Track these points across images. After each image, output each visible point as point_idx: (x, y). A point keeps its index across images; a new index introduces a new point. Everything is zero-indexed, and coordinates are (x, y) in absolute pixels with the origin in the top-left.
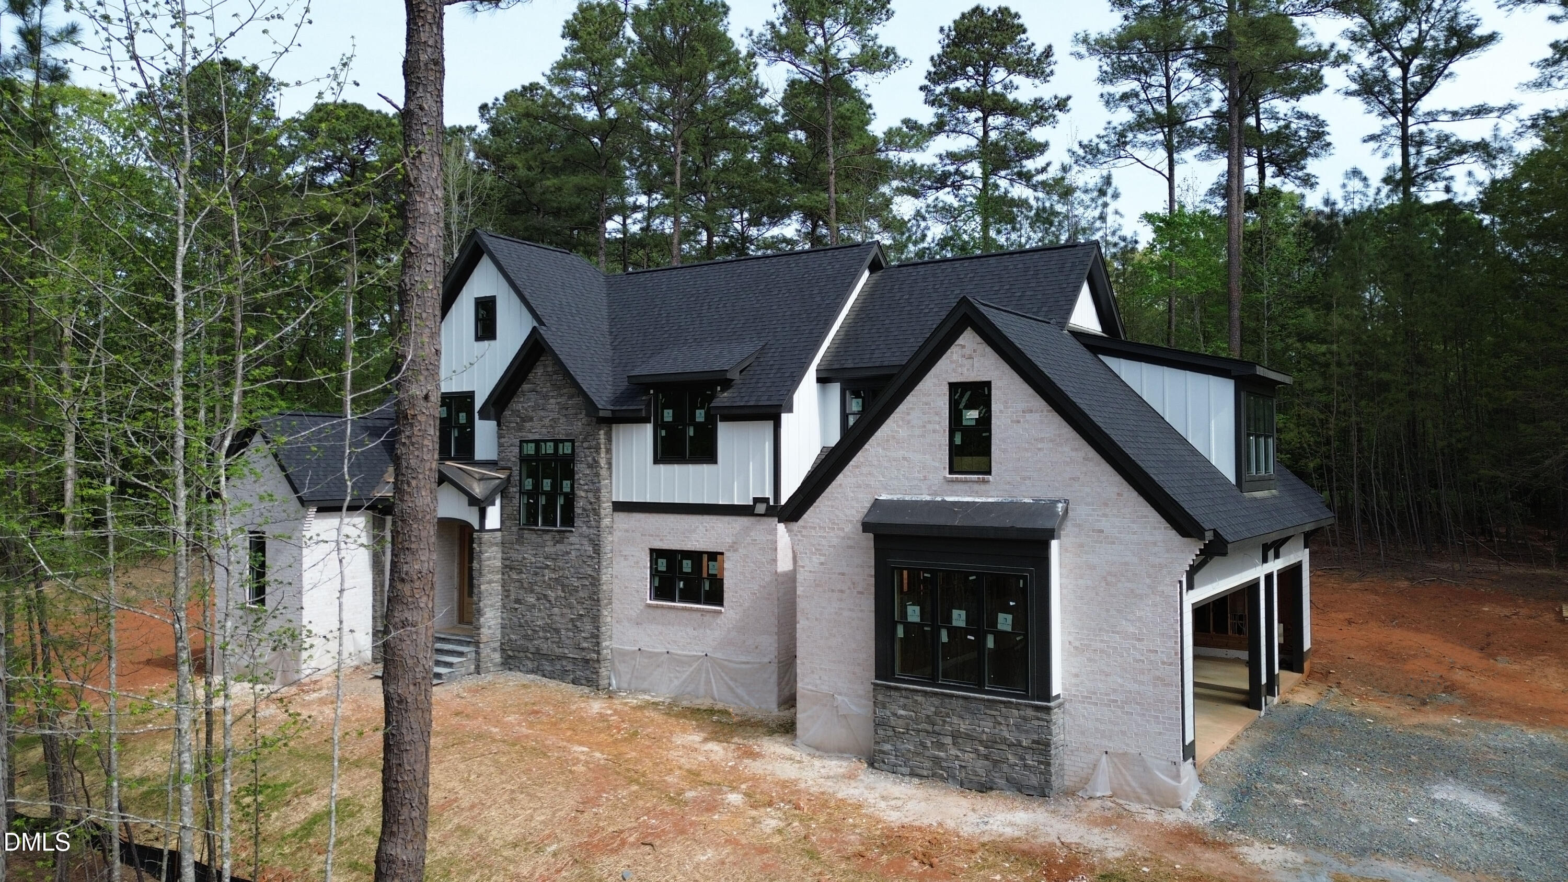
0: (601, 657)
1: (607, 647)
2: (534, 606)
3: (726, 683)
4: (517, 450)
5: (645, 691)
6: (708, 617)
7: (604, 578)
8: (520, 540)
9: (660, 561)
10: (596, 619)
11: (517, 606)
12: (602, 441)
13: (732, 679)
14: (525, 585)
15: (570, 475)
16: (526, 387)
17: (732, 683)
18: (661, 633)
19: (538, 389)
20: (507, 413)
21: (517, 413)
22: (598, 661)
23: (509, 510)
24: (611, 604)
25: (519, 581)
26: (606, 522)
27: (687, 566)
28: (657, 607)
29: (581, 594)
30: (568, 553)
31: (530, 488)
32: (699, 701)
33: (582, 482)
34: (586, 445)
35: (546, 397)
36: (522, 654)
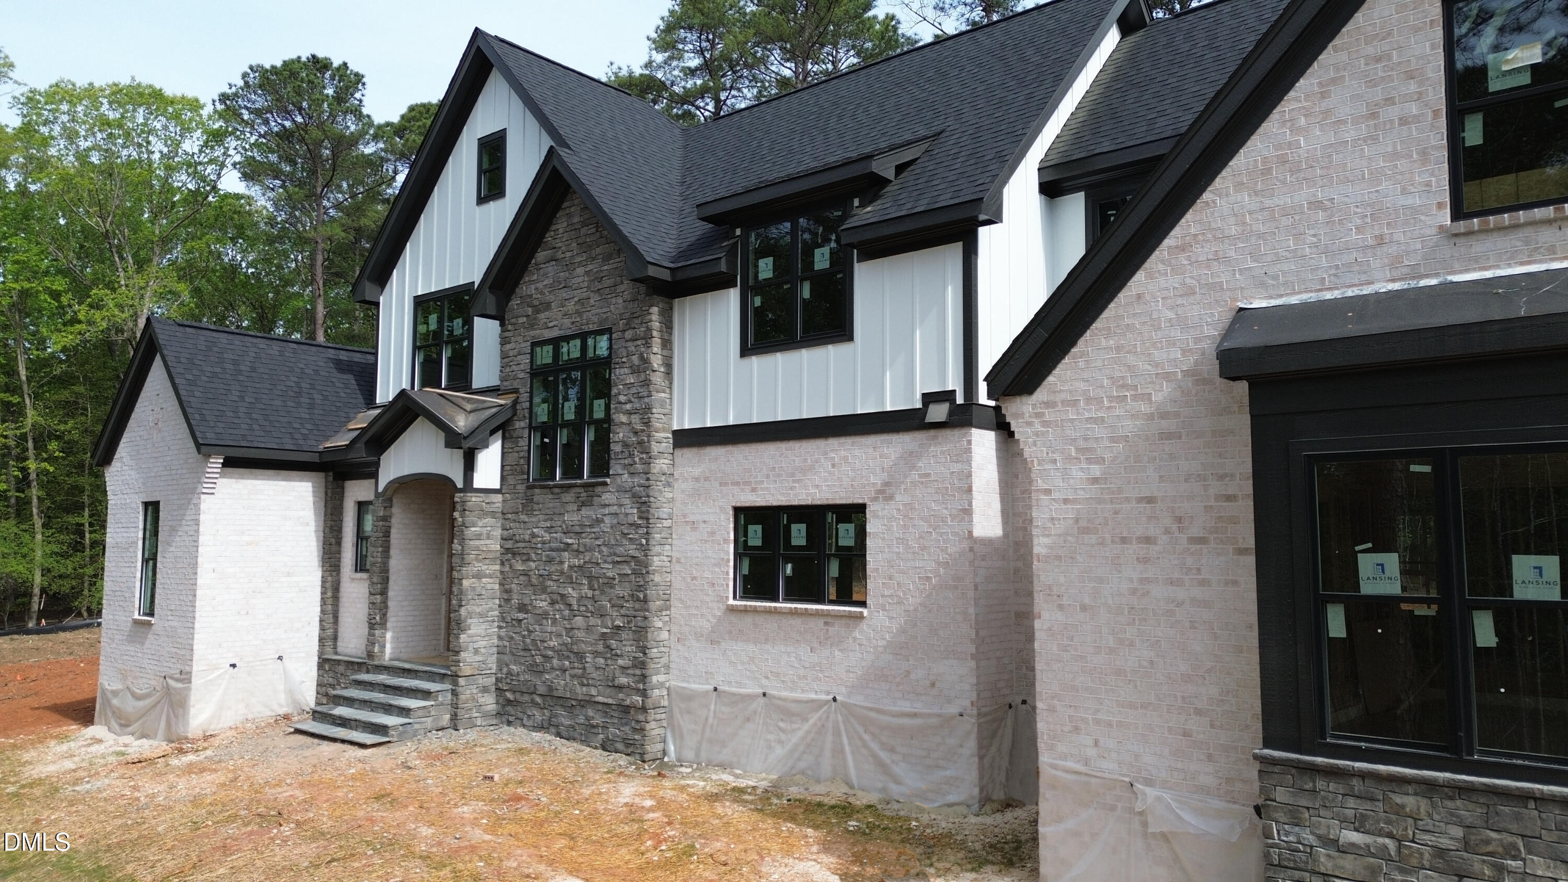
0: (649, 703)
1: (661, 685)
2: (545, 615)
3: (874, 756)
4: (526, 359)
5: (723, 766)
6: (837, 628)
7: (656, 562)
8: (528, 504)
9: (751, 528)
10: (641, 634)
11: (521, 616)
12: (656, 325)
13: (883, 745)
14: (534, 580)
15: (604, 390)
16: (541, 255)
17: (884, 755)
18: (752, 659)
19: (560, 255)
20: (514, 302)
21: (527, 300)
22: (644, 709)
23: (512, 458)
24: (668, 608)
25: (525, 574)
26: (661, 464)
27: (799, 534)
28: (745, 610)
29: (619, 591)
30: (599, 521)
31: (544, 418)
32: (820, 789)
33: (622, 398)
34: (629, 334)
35: (569, 267)
36: (526, 698)
